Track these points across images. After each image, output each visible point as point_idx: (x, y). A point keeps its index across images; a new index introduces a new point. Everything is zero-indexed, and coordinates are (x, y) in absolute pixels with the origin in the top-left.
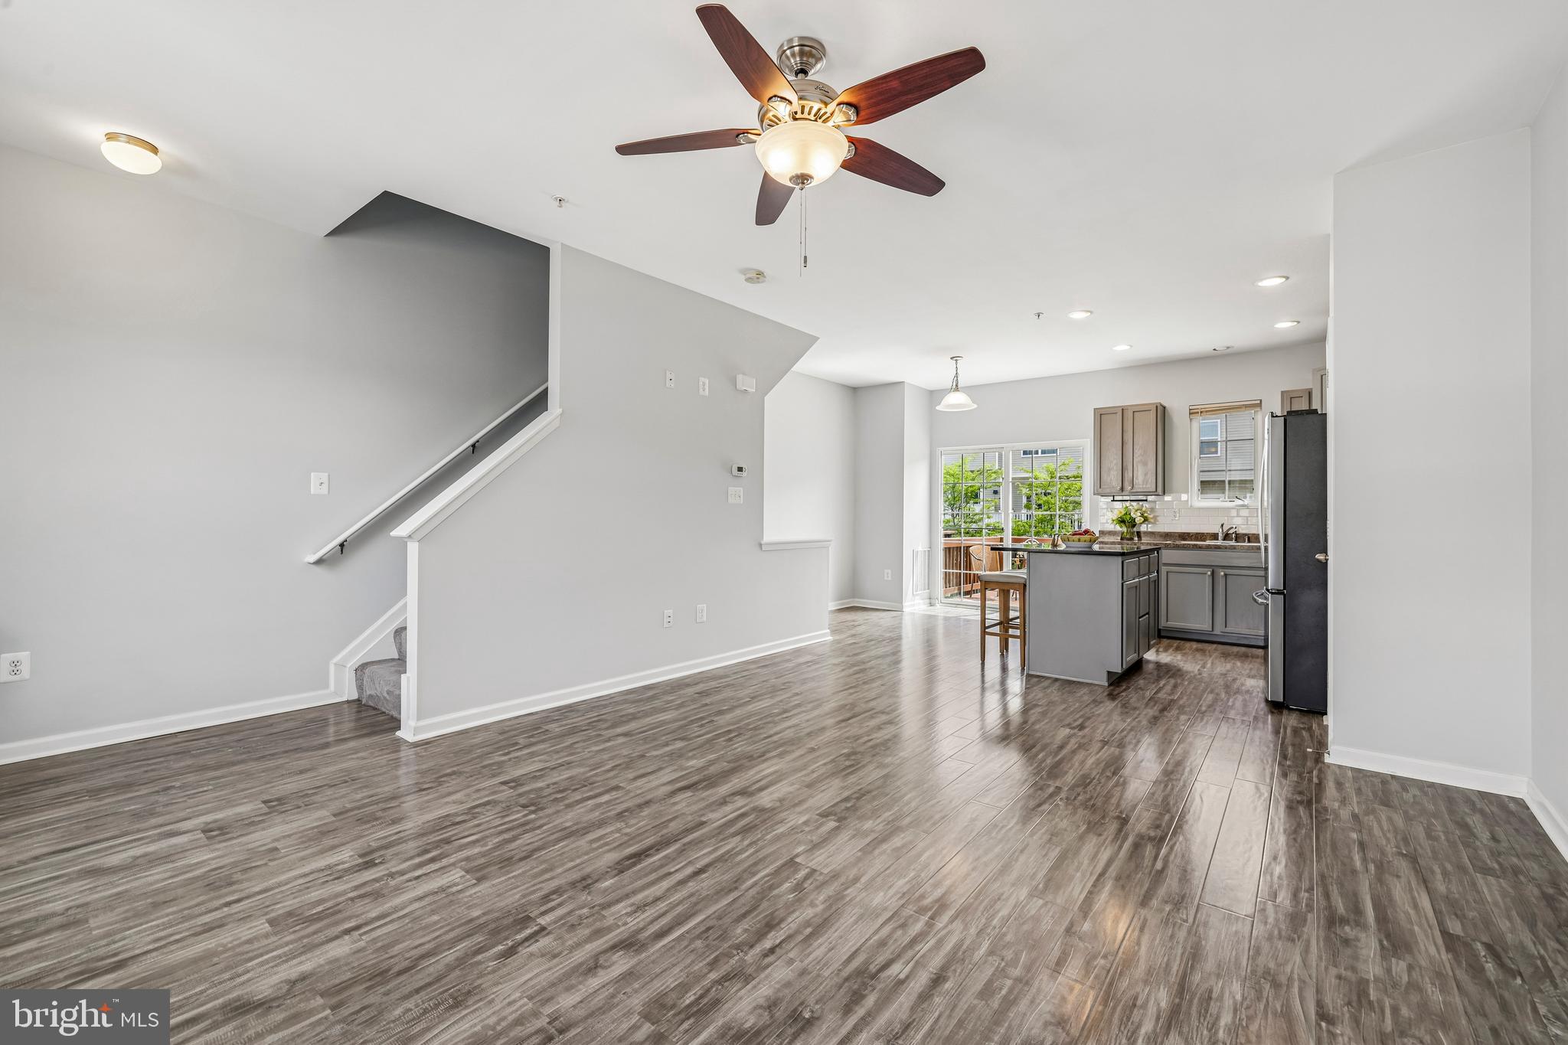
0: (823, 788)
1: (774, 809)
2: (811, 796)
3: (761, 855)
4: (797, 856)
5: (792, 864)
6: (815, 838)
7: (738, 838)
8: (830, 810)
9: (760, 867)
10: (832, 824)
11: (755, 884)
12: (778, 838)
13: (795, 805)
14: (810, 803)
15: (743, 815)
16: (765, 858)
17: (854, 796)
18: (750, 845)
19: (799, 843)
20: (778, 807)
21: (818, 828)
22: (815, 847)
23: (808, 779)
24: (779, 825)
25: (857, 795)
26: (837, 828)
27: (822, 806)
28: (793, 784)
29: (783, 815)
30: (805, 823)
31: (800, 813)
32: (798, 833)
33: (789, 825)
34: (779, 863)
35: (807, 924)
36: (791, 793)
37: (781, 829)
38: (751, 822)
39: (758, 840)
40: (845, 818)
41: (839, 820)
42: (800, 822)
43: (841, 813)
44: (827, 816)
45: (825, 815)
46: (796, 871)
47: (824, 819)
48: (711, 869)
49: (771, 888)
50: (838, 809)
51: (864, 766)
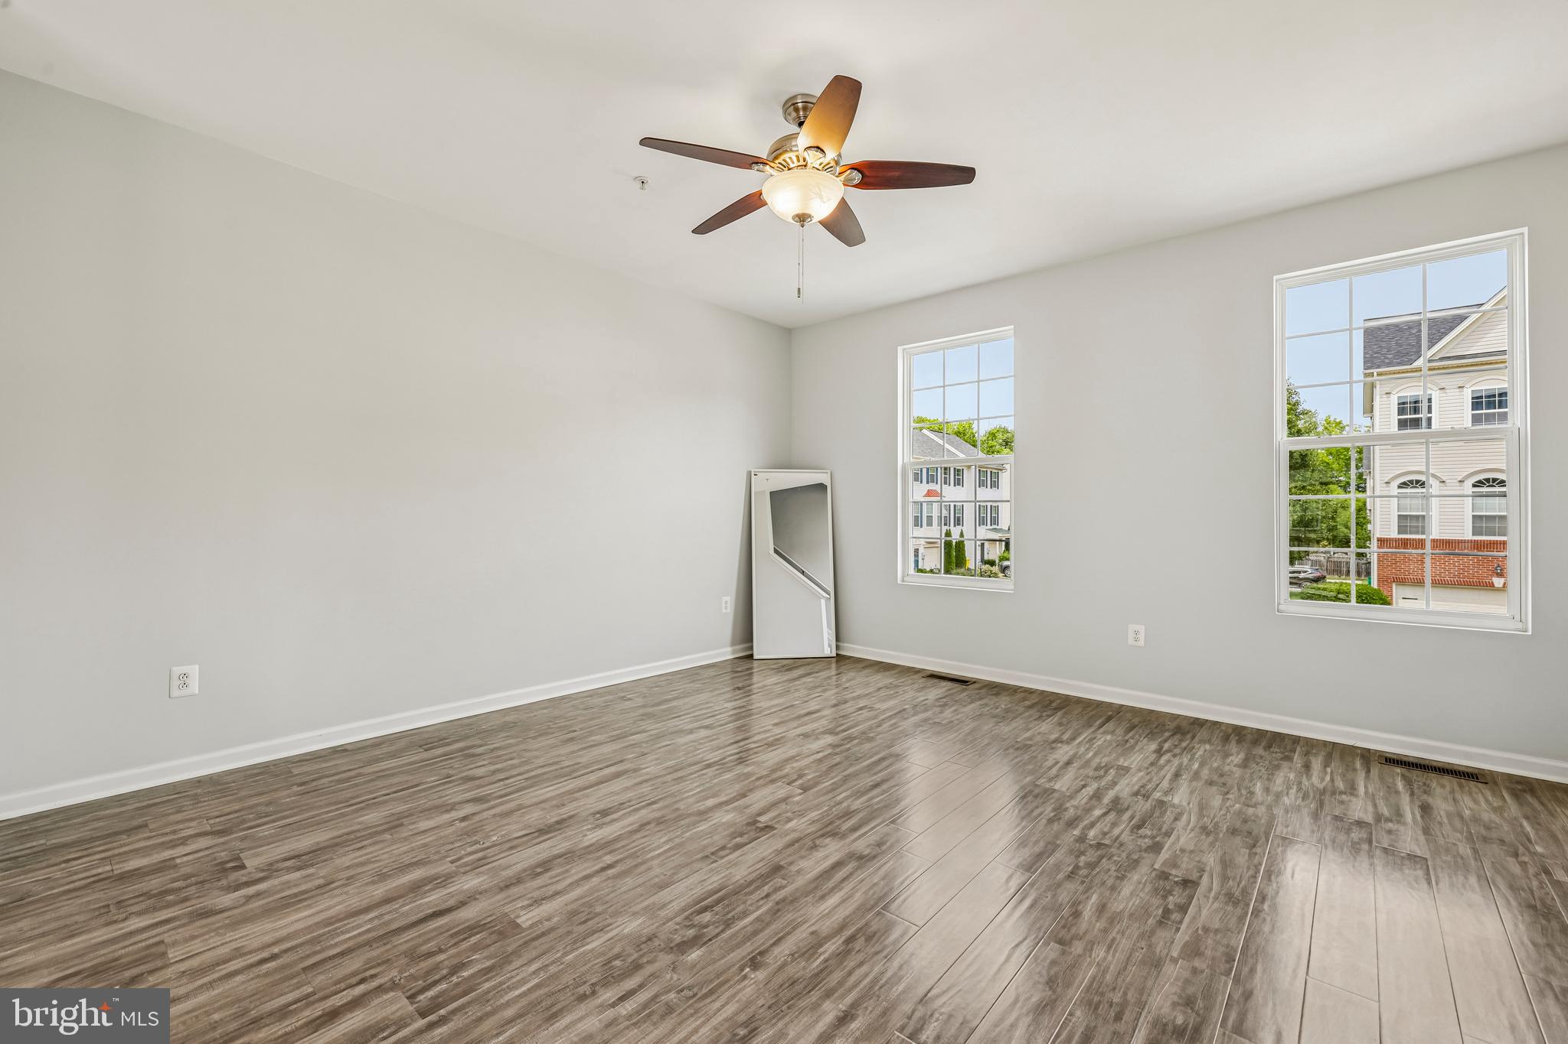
0: (761, 864)
1: (822, 836)
2: (779, 852)
3: (830, 795)
4: (800, 794)
5: (805, 789)
6: (783, 806)
7: (854, 807)
8: (763, 833)
9: (831, 787)
10: (763, 819)
11: (833, 778)
12: (817, 807)
13: (798, 840)
14: (779, 844)
15: (854, 829)
16: (825, 794)
17: (728, 851)
18: (840, 803)
19: (798, 803)
20: (818, 838)
21: (779, 815)
22: (785, 800)
23: (778, 881)
24: (816, 818)
25: (722, 853)
26: (760, 814)
27: (768, 838)
28: (798, 872)
29: (812, 829)
30: (789, 820)
31: (794, 831)
32: (799, 811)
33: (805, 819)
34: (815, 789)
35: (797, 761)
36: (802, 857)
37: (814, 815)
38: (844, 822)
39: (834, 806)
40: (749, 824)
41: (755, 822)
42: (795, 821)
43: (750, 831)
44: (766, 827)
45: (768, 828)
46: (802, 785)
47: (770, 824)
48: (868, 788)
49: (820, 776)
50: (753, 834)
51: (684, 910)
